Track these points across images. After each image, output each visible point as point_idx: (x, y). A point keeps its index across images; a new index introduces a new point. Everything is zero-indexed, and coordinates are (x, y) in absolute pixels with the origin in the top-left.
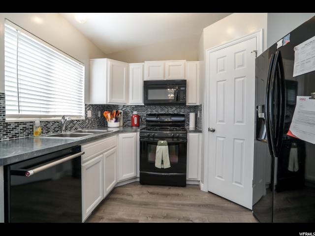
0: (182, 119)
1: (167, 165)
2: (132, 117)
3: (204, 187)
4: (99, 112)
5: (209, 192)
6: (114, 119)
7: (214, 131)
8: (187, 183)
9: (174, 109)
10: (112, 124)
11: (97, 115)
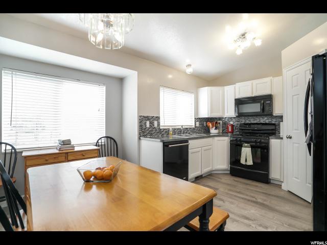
0: (273, 127)
1: (250, 162)
2: (228, 126)
3: (285, 187)
4: (205, 123)
6: (214, 128)
7: (291, 138)
9: (266, 118)
10: (213, 131)
11: (203, 125)
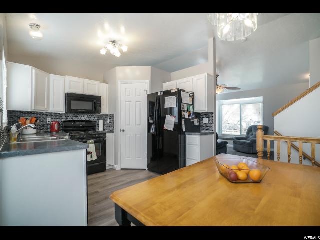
1: (95, 158)
5: (122, 169)
7: (124, 131)
8: (107, 168)
9: (86, 116)
